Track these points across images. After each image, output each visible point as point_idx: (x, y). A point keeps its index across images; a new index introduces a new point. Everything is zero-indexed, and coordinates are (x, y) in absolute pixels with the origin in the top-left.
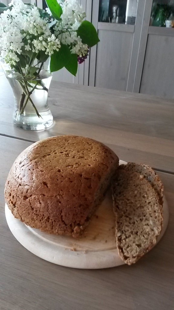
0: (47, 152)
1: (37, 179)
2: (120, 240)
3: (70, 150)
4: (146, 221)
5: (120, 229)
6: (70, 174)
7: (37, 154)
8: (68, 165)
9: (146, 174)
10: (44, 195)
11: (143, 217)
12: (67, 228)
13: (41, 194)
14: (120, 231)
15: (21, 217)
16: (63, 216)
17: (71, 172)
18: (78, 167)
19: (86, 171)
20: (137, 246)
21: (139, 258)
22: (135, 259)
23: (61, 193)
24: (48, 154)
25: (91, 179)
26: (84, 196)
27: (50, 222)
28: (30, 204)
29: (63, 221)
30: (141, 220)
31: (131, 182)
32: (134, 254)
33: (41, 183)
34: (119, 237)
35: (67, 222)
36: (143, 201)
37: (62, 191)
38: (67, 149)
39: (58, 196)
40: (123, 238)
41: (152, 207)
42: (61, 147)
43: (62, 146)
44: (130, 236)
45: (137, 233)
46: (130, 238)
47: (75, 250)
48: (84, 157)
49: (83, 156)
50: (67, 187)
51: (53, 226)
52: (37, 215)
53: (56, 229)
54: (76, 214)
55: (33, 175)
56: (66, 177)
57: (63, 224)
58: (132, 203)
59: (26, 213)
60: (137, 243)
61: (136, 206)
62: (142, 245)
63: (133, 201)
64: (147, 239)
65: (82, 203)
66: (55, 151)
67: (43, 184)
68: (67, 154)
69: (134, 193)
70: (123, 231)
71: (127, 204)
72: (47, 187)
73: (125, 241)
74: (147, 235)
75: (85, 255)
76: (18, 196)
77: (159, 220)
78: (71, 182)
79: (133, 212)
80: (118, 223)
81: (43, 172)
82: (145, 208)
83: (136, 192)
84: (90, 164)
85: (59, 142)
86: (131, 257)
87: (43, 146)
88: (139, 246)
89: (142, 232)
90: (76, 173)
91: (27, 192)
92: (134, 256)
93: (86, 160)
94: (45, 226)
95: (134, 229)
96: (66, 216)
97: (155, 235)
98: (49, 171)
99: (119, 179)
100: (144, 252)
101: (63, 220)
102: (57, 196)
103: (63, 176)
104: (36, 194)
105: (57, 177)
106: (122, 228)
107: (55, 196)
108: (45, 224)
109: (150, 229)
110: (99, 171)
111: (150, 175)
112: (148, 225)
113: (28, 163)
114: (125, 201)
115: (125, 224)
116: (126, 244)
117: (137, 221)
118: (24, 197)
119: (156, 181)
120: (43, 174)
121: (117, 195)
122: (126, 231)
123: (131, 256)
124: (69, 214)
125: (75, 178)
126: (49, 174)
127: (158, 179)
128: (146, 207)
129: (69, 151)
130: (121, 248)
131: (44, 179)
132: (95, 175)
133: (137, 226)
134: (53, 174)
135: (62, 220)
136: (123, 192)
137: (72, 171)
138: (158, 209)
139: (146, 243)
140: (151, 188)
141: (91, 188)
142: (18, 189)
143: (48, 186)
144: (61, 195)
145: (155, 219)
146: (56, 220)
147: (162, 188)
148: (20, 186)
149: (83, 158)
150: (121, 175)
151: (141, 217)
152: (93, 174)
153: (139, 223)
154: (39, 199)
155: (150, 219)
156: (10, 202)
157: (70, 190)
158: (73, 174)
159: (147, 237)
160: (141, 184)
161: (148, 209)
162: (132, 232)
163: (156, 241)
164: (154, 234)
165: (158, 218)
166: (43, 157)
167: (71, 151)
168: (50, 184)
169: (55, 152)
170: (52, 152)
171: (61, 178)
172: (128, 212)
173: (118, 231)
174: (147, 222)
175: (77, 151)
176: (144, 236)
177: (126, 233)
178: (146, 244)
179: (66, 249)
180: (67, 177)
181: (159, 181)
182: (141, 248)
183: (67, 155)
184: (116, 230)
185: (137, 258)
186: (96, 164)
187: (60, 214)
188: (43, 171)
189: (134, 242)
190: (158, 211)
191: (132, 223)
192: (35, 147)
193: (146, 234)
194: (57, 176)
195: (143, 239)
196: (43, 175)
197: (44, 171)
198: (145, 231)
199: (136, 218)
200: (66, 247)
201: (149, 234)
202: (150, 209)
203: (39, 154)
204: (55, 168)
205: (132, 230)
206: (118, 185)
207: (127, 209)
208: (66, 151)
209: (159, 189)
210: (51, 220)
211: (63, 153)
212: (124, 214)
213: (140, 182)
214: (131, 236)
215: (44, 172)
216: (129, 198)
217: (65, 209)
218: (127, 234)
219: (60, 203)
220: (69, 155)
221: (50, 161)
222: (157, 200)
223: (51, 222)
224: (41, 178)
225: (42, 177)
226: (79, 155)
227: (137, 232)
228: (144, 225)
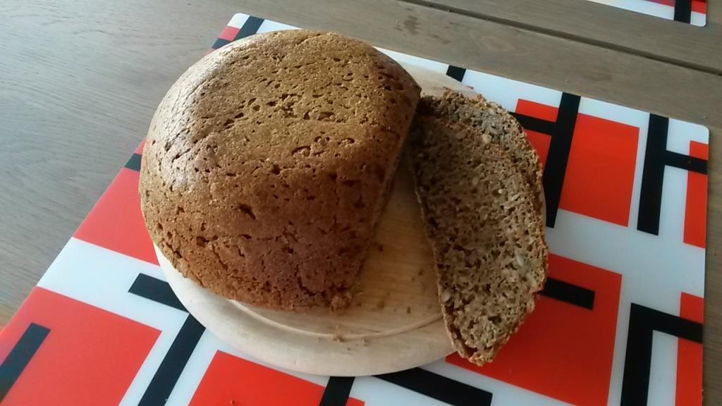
0: (233, 106)
1: (224, 199)
2: (450, 309)
3: (293, 91)
4: (508, 257)
5: (446, 282)
6: (307, 178)
7: (207, 118)
8: (295, 146)
9: (494, 127)
10: (248, 237)
11: (498, 246)
12: (314, 300)
13: (239, 236)
14: (448, 288)
15: (199, 280)
16: (302, 278)
17: (307, 170)
18: (323, 152)
19: (345, 162)
20: (491, 322)
21: (500, 348)
22: (490, 354)
23: (290, 229)
24: (237, 112)
25: (359, 181)
26: (348, 228)
27: (273, 291)
28: (217, 255)
29: (302, 288)
30: (496, 254)
31: (459, 152)
32: (487, 341)
33: (236, 209)
34: (448, 301)
35: (313, 289)
36: (494, 207)
37: (291, 223)
38: (283, 89)
39: (283, 238)
40: (456, 306)
41: (519, 220)
42: (266, 82)
43: (269, 80)
44: (472, 298)
45: (487, 288)
46: (474, 304)
47: (342, 340)
48: (333, 114)
49: (330, 111)
50: (304, 214)
51: (281, 299)
52: (240, 280)
53: (290, 303)
54: (332, 269)
55: (210, 187)
56: (296, 185)
57: (305, 293)
58: (467, 209)
59: (210, 273)
60: (492, 315)
61: (479, 218)
62: (504, 317)
63: (469, 205)
64: (513, 301)
65: (343, 245)
66: (254, 99)
67: (239, 210)
68: (287, 108)
69: (470, 184)
70: (454, 288)
71: (455, 213)
72: (253, 217)
73: (464, 311)
74: (512, 292)
75: (365, 349)
76: (182, 236)
77: (539, 255)
78: (312, 198)
79: (474, 235)
80: (440, 266)
81: (235, 178)
82: (502, 224)
83: (475, 181)
84: (352, 137)
85: (259, 66)
86: (481, 348)
87: (217, 87)
88: (496, 320)
89: (499, 285)
90: (322, 173)
91: (203, 229)
92: (488, 346)
93: (339, 121)
94: (262, 299)
95: (479, 280)
96: (308, 277)
97: (531, 292)
98: (249, 173)
99: (426, 142)
100: (508, 334)
101: (304, 285)
102: (281, 236)
103: (287, 186)
104: (227, 236)
105: (274, 189)
106: (452, 281)
107: (277, 238)
108: (262, 297)
109: (518, 277)
110: (378, 156)
111: (506, 133)
112: (511, 266)
113: (188, 150)
114: (450, 206)
115: (458, 268)
116: (465, 318)
117: (484, 258)
118: (197, 238)
119: (523, 150)
120: (235, 183)
121: (427, 189)
122: (462, 285)
123: (481, 345)
124: (316, 273)
125: (319, 186)
126: (251, 184)
127: (527, 143)
128: (503, 222)
129: (292, 95)
130: (454, 329)
131: (241, 197)
132: (368, 170)
133: (486, 271)
134: (261, 182)
135: (301, 286)
136: (442, 178)
137: (309, 166)
138: (533, 227)
139: (512, 312)
140: (512, 171)
141: (364, 205)
142: (177, 220)
143: (255, 214)
144: (291, 235)
145: (528, 252)
146: (286, 288)
147: (538, 167)
148: (180, 213)
149: (331, 117)
150: (430, 133)
151: (493, 246)
152: (364, 166)
153: (490, 263)
154: (237, 247)
155: (516, 252)
156: (164, 243)
157: (312, 221)
158: (315, 176)
159: (512, 297)
160: (487, 160)
161: (510, 227)
162: (476, 289)
163: (533, 303)
164: (529, 288)
165: (534, 249)
166: (226, 124)
167: (295, 95)
168: (259, 211)
169: (253, 104)
170: (246, 103)
171: (283, 192)
172: (461, 234)
173: (444, 288)
174: (509, 260)
175: (312, 93)
176: (504, 295)
177: (463, 292)
178: (512, 315)
179: (320, 339)
180: (300, 187)
181: (529, 148)
182: (502, 324)
183: (288, 111)
184: (440, 288)
185: (494, 351)
186: (368, 135)
187: (295, 274)
188: (234, 175)
189: (484, 314)
190: (534, 230)
191: (473, 263)
192: (198, 92)
193: (510, 287)
194: (273, 186)
195: (503, 302)
196: (237, 186)
197: (238, 176)
198: (507, 282)
199: (481, 251)
200: (320, 335)
201: (517, 288)
202: (515, 228)
203: (212, 116)
204: (263, 161)
205: (476, 282)
206: (426, 158)
207: (457, 227)
208: (284, 97)
209: (531, 170)
210: (276, 288)
211: (277, 105)
212: (451, 242)
213: (483, 153)
214: (474, 298)
215: (238, 178)
216: (460, 197)
217: (305, 264)
218: (466, 294)
219: (291, 251)
220: (291, 110)
221: (246, 137)
222: (529, 203)
223: (275, 292)
224: (232, 195)
225: (235, 192)
226: (320, 106)
227: (488, 286)
228: (503, 269)
